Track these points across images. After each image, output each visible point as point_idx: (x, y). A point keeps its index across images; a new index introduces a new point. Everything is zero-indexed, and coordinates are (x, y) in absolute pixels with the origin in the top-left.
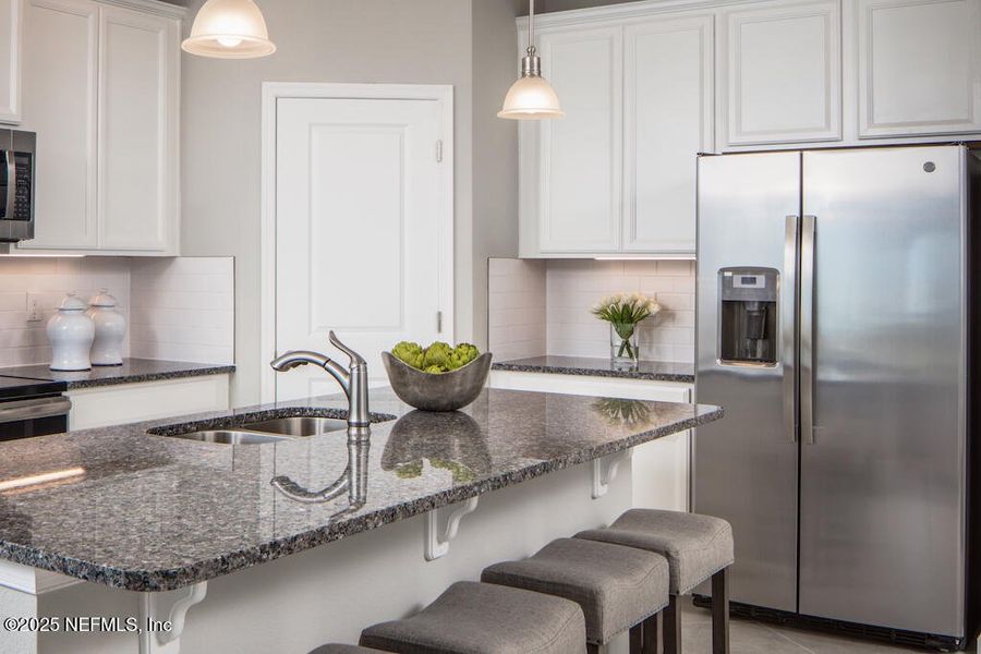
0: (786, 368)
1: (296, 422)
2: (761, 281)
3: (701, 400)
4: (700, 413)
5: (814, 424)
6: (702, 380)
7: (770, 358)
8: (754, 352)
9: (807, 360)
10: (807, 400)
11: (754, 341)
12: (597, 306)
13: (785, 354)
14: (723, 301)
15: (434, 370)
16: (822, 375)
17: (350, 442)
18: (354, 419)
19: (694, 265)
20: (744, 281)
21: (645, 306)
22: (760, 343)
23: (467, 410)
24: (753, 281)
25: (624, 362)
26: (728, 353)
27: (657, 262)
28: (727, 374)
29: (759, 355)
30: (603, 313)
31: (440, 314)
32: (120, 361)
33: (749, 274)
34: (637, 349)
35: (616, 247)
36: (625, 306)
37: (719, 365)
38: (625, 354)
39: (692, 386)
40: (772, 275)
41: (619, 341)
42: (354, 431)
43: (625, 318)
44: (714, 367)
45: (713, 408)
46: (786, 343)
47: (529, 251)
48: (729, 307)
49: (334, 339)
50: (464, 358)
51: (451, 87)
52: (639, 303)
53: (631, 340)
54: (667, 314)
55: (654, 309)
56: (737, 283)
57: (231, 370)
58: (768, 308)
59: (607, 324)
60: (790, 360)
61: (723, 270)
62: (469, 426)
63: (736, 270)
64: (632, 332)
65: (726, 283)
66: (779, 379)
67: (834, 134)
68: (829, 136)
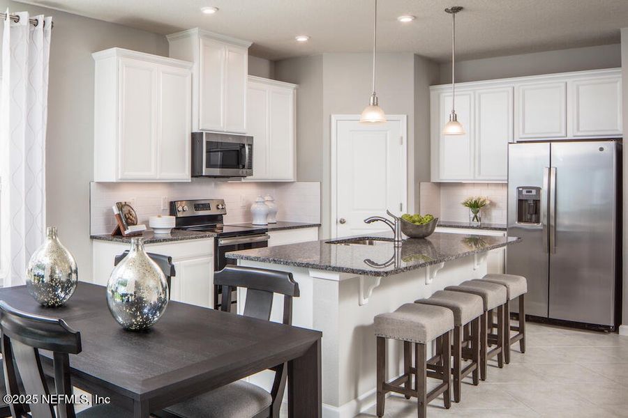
0: (544, 225)
1: (367, 241)
2: (534, 192)
3: (509, 235)
4: (509, 241)
5: (555, 246)
6: (509, 230)
7: (538, 221)
8: (531, 219)
9: (552, 223)
10: (552, 238)
11: (531, 215)
12: (463, 201)
13: (544, 220)
14: (519, 200)
15: (417, 224)
16: (558, 229)
17: (395, 247)
18: (396, 239)
19: (507, 185)
20: (527, 192)
21: (484, 201)
22: (534, 216)
23: (428, 238)
24: (531, 192)
25: (475, 223)
26: (520, 219)
27: (488, 184)
28: (520, 228)
29: (533, 220)
30: (466, 204)
31: (401, 204)
32: (275, 222)
33: (529, 189)
34: (480, 218)
35: (472, 178)
36: (475, 202)
37: (517, 224)
38: (475, 220)
39: (506, 232)
40: (538, 190)
41: (472, 215)
42: (396, 243)
43: (475, 206)
44: (515, 226)
45: (514, 239)
46: (544, 216)
47: (434, 179)
48: (521, 202)
49: (388, 213)
50: (429, 220)
51: (405, 116)
52: (482, 200)
53: (478, 215)
54: (493, 204)
55: (488, 202)
56: (524, 192)
57: (319, 225)
58: (537, 202)
59: (468, 209)
60: (545, 222)
61: (518, 188)
62: (430, 243)
63: (523, 188)
64: (478, 212)
65: (520, 193)
66: (541, 230)
67: (563, 134)
68: (561, 135)
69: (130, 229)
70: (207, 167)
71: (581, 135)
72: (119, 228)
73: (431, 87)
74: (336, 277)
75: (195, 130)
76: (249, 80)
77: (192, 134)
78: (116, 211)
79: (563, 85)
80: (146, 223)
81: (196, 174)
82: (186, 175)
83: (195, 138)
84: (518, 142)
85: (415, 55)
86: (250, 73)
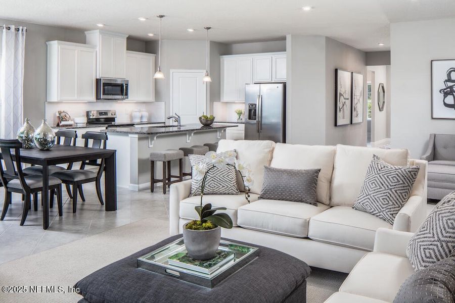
0: (257, 121)
5: (261, 130)
10: (260, 127)
11: (253, 116)
13: (257, 119)
14: (249, 110)
24: (253, 106)
29: (254, 119)
37: (248, 120)
38: (239, 120)
40: (256, 105)
41: (238, 117)
46: (257, 117)
47: (222, 100)
56: (251, 106)
57: (164, 123)
58: (255, 111)
61: (249, 104)
63: (251, 104)
64: (240, 116)
65: (249, 106)
66: (256, 123)
67: (270, 80)
68: (270, 81)
69: (63, 123)
70: (103, 95)
71: (277, 81)
72: (58, 123)
73: (221, 56)
74: (137, 136)
75: (98, 78)
76: (127, 53)
77: (97, 79)
78: (58, 115)
79: (271, 58)
80: (73, 120)
81: (98, 98)
82: (93, 98)
83: (98, 81)
84: (255, 83)
85: (211, 41)
86: (128, 49)
